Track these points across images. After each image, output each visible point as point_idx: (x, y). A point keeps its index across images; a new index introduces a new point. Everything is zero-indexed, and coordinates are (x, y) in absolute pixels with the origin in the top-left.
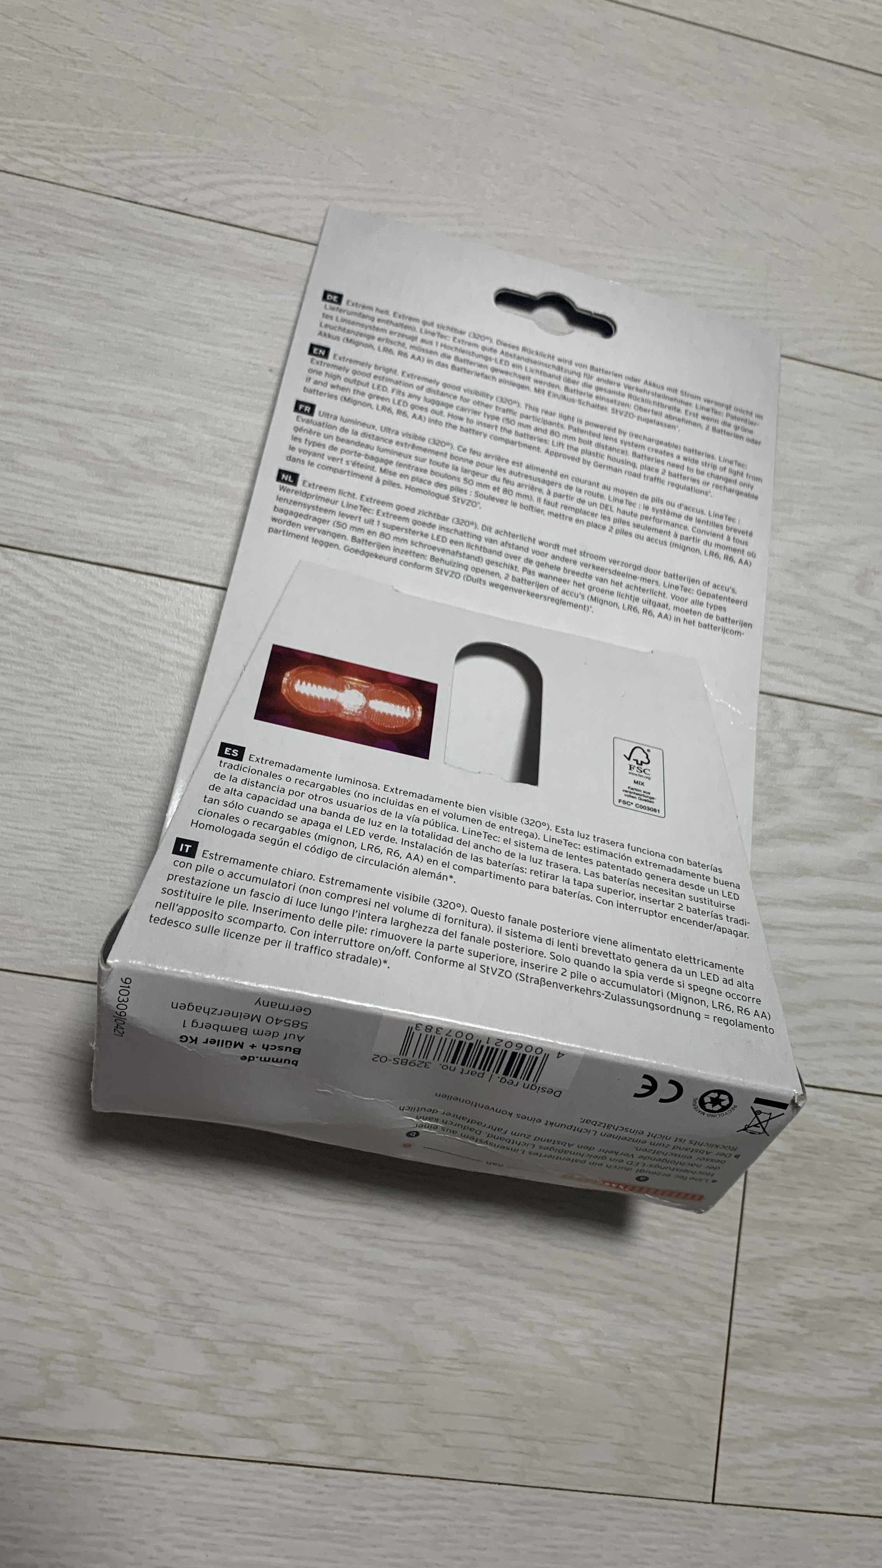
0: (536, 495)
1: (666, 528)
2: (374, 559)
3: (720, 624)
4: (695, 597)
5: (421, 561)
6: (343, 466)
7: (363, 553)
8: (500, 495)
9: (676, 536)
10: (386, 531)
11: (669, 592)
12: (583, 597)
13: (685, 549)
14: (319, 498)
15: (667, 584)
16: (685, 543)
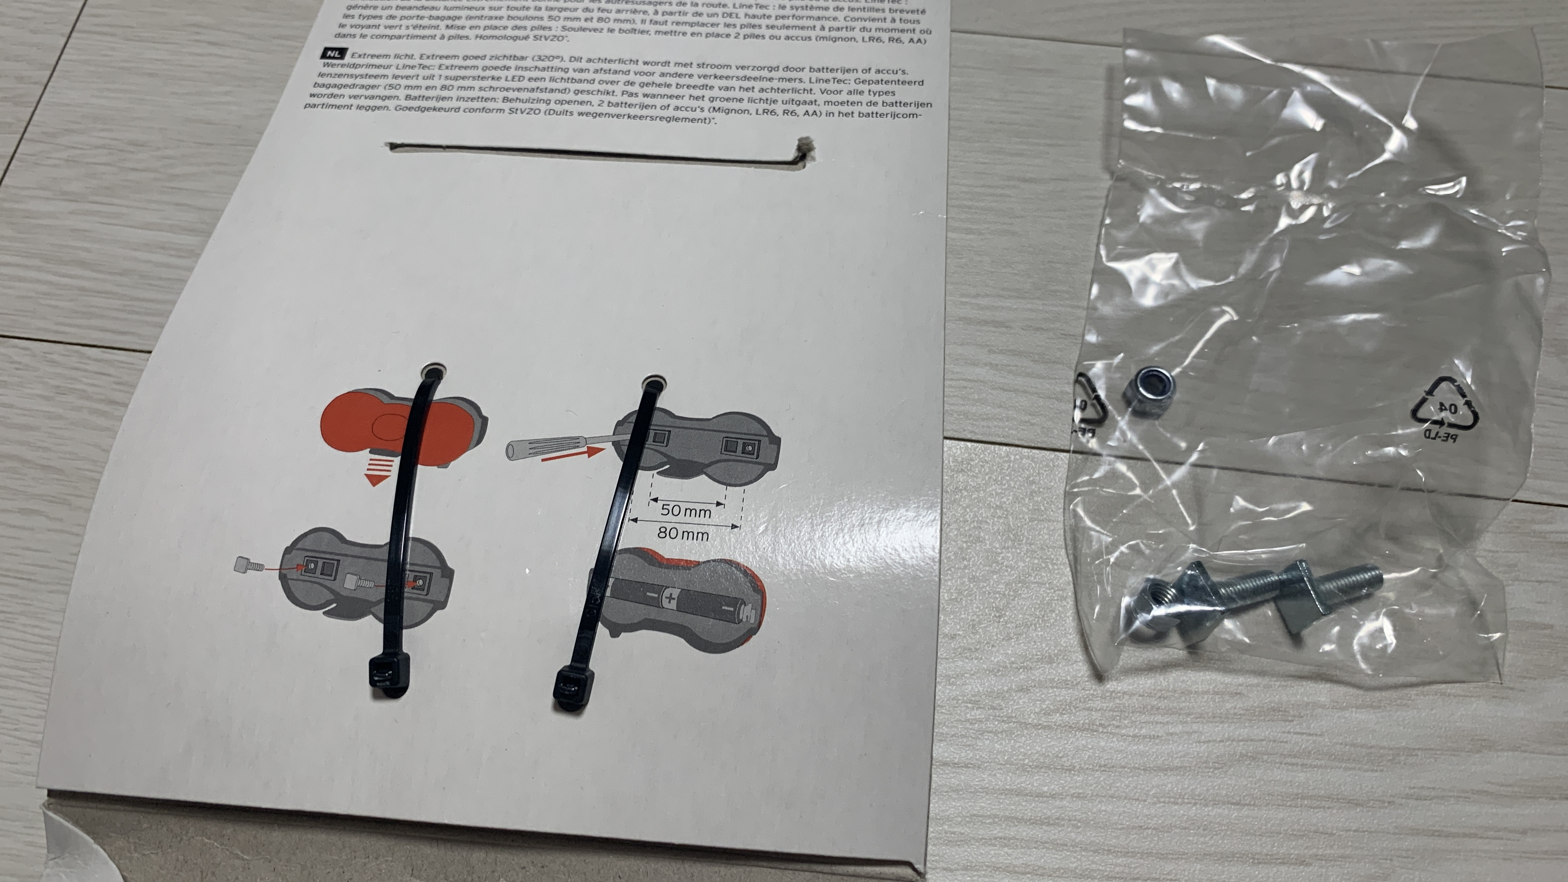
0: (638, 17)
1: (810, 23)
2: (432, 113)
3: (888, 110)
4: (853, 86)
5: (490, 105)
6: (403, 32)
7: (420, 109)
8: (594, 24)
9: (823, 28)
10: (448, 83)
11: (816, 87)
12: (702, 110)
13: (835, 40)
14: (368, 66)
15: (813, 80)
16: (834, 34)
